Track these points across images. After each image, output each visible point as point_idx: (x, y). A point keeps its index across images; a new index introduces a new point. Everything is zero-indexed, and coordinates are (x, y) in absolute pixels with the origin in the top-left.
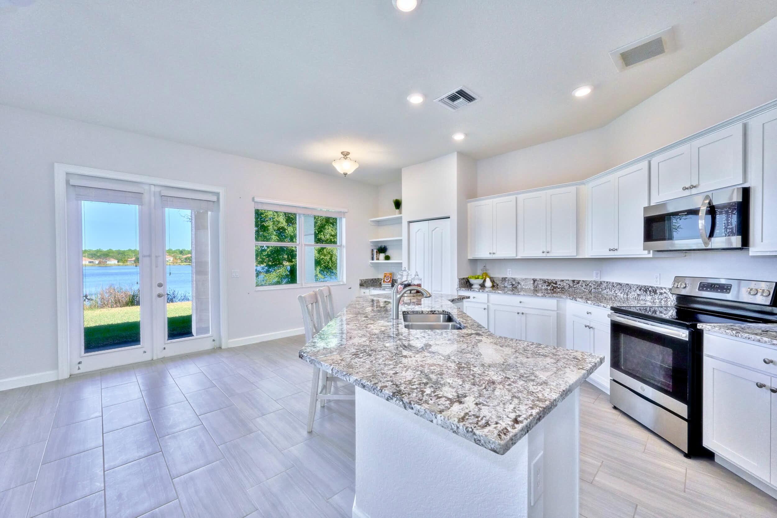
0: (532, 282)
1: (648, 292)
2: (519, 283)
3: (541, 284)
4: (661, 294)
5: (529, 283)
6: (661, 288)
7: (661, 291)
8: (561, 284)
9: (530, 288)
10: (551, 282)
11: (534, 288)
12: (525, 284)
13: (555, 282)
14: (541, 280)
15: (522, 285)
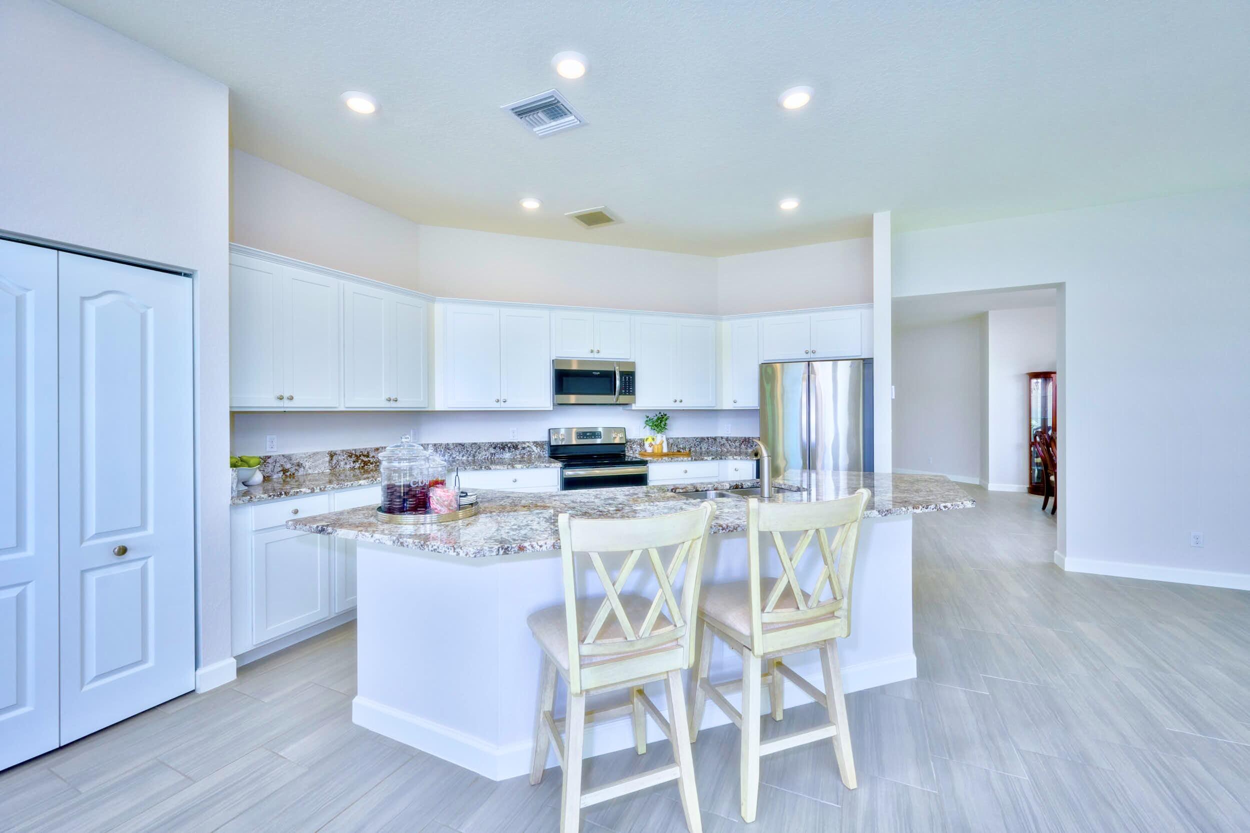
0: (327, 459)
1: (507, 449)
2: (299, 465)
3: (344, 459)
4: (524, 448)
5: (320, 462)
6: (524, 443)
7: (524, 446)
8: (374, 455)
9: (323, 473)
10: (361, 453)
11: (330, 470)
12: (313, 464)
13: (366, 453)
14: (344, 453)
15: (307, 467)
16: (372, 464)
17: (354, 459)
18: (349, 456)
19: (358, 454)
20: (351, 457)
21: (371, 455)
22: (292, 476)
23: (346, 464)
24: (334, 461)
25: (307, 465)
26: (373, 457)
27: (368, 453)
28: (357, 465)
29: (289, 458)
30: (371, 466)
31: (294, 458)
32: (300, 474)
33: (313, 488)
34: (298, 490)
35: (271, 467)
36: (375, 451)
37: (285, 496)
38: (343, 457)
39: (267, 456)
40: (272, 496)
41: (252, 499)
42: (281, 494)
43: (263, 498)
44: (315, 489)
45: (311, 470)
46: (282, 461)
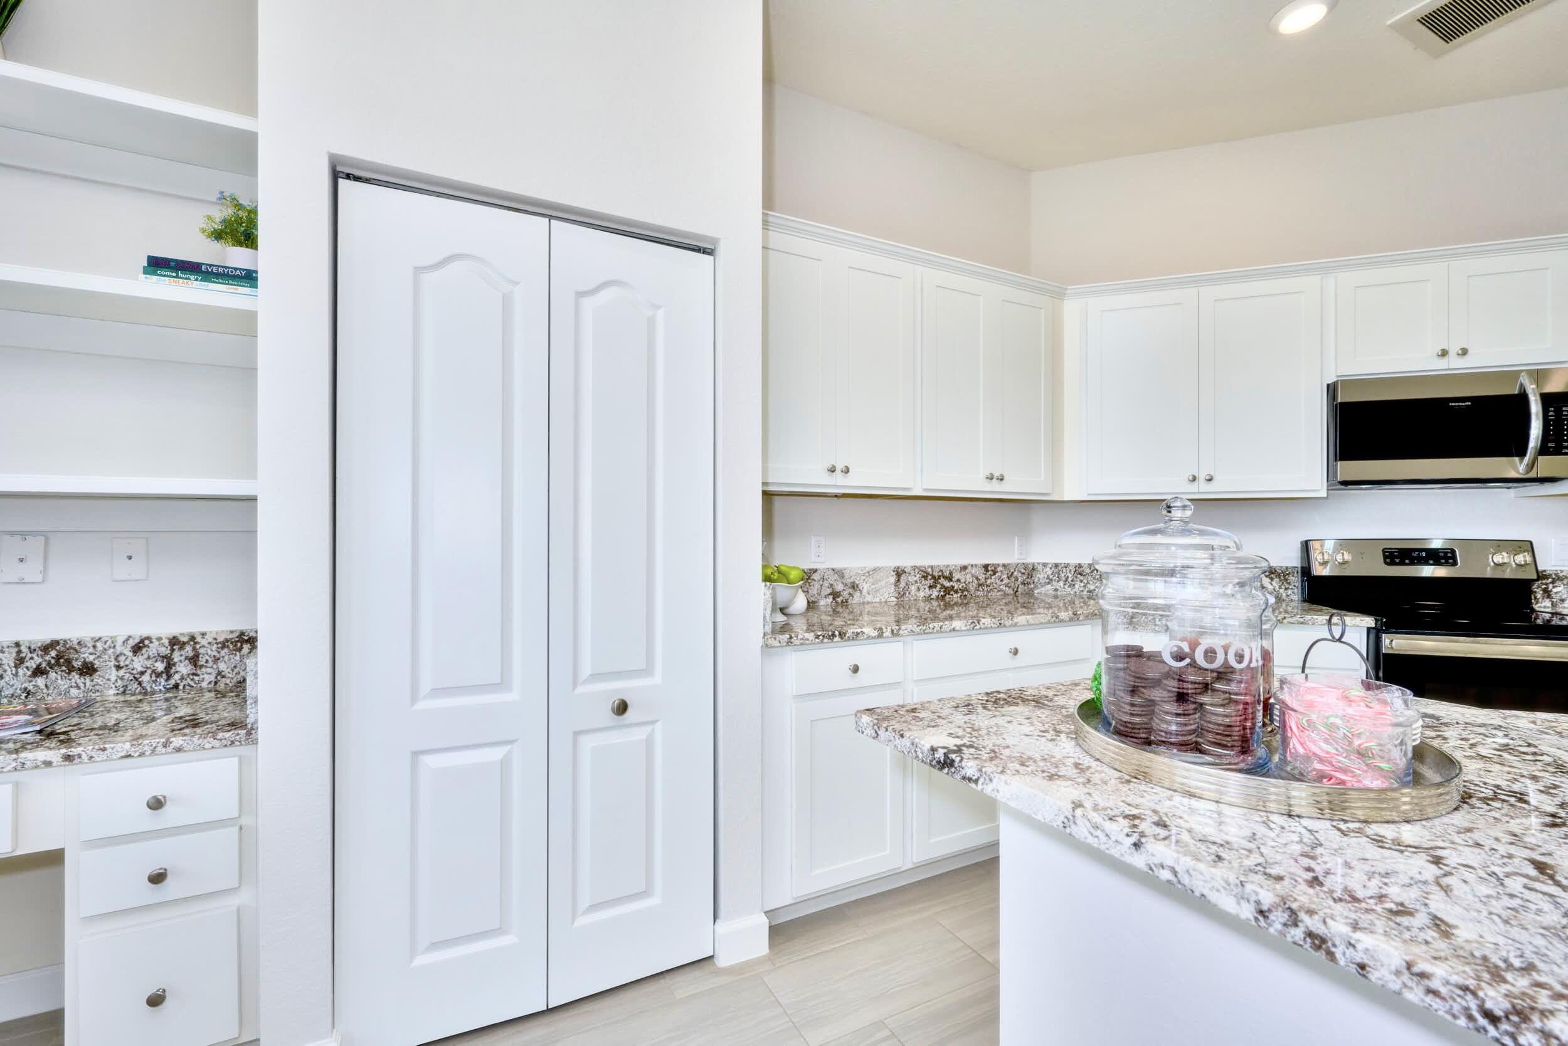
0: (893, 579)
2: (854, 587)
3: (916, 582)
5: (883, 583)
8: (960, 577)
9: (886, 602)
10: (940, 574)
11: (897, 598)
12: (873, 586)
13: (948, 573)
14: (917, 571)
15: (865, 591)
16: (956, 592)
17: (930, 582)
18: (923, 577)
19: (936, 574)
20: (925, 577)
21: (956, 576)
22: (845, 603)
23: (919, 589)
24: (902, 584)
25: (865, 587)
26: (958, 580)
27: (951, 573)
28: (935, 593)
29: (840, 573)
30: (955, 596)
31: (847, 575)
32: (854, 602)
33: (881, 629)
34: (859, 631)
35: (817, 586)
36: (960, 572)
37: (840, 639)
38: (915, 579)
39: (812, 569)
40: (821, 637)
41: (792, 640)
42: (834, 635)
43: (808, 640)
44: (884, 630)
45: (870, 596)
46: (832, 578)
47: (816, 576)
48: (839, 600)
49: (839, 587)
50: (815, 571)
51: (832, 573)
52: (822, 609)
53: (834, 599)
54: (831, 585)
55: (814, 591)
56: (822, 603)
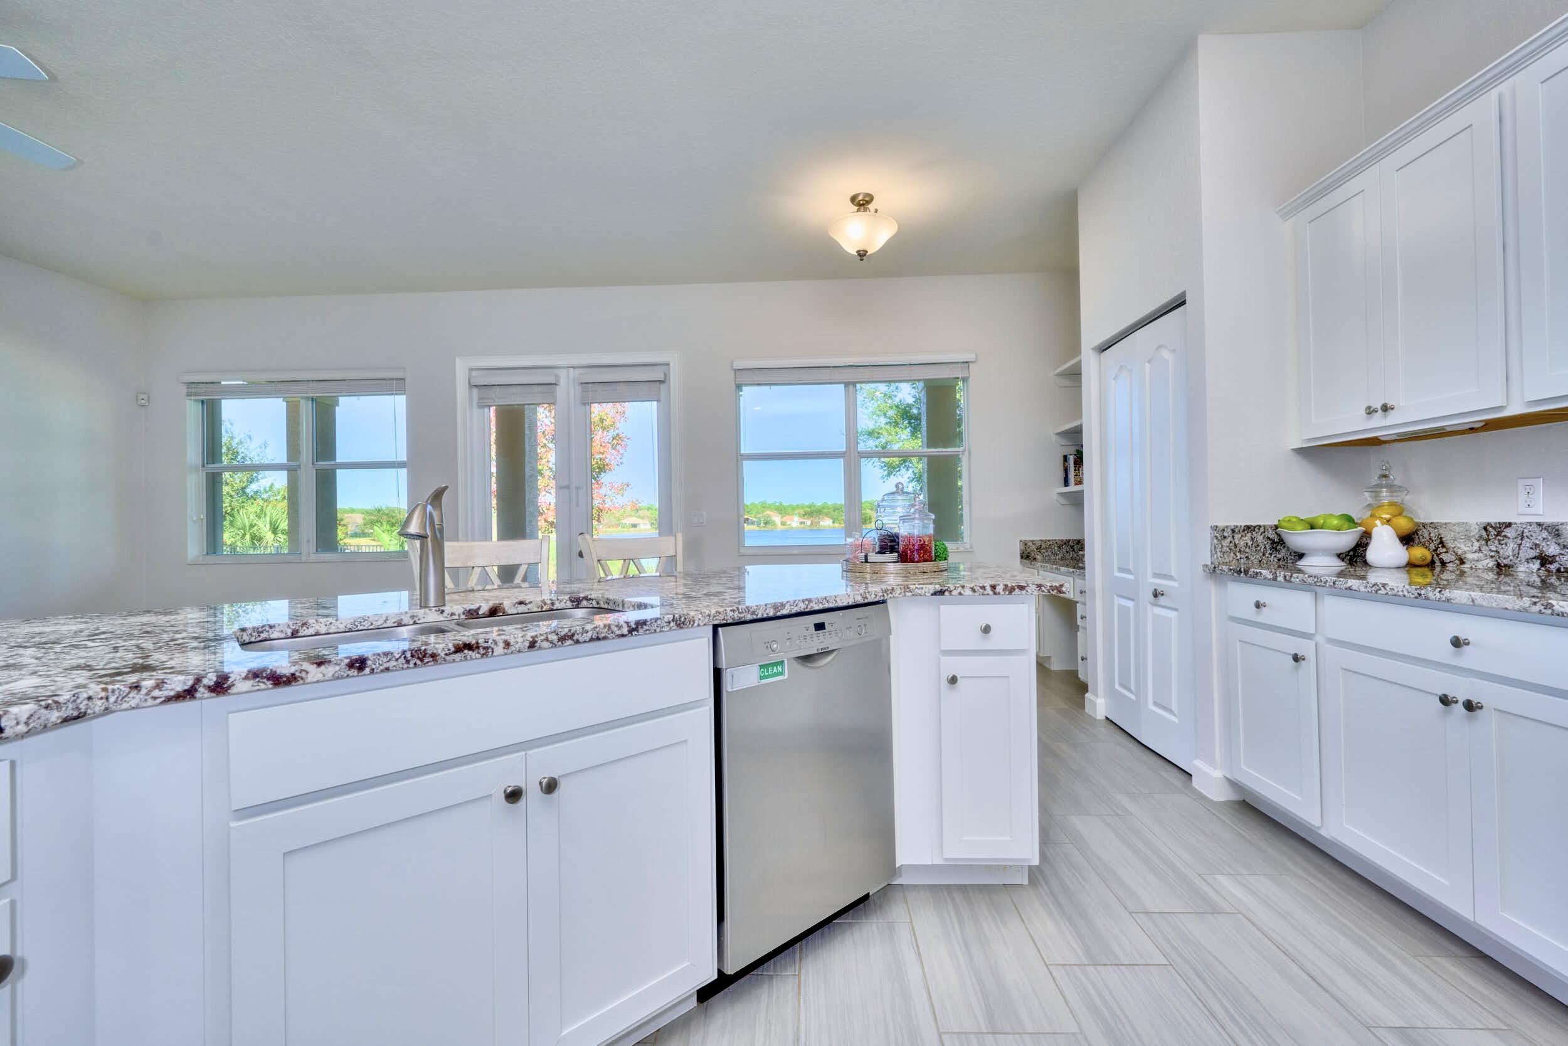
46: (1540, 536)
47: (1509, 532)
48: (1553, 567)
49: (1552, 549)
50: (1509, 525)
51: (1538, 529)
52: (1522, 576)
53: (1542, 565)
54: (1537, 545)
55: (1508, 550)
56: (1522, 568)
